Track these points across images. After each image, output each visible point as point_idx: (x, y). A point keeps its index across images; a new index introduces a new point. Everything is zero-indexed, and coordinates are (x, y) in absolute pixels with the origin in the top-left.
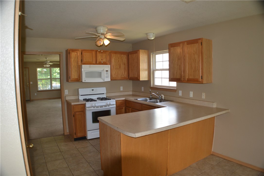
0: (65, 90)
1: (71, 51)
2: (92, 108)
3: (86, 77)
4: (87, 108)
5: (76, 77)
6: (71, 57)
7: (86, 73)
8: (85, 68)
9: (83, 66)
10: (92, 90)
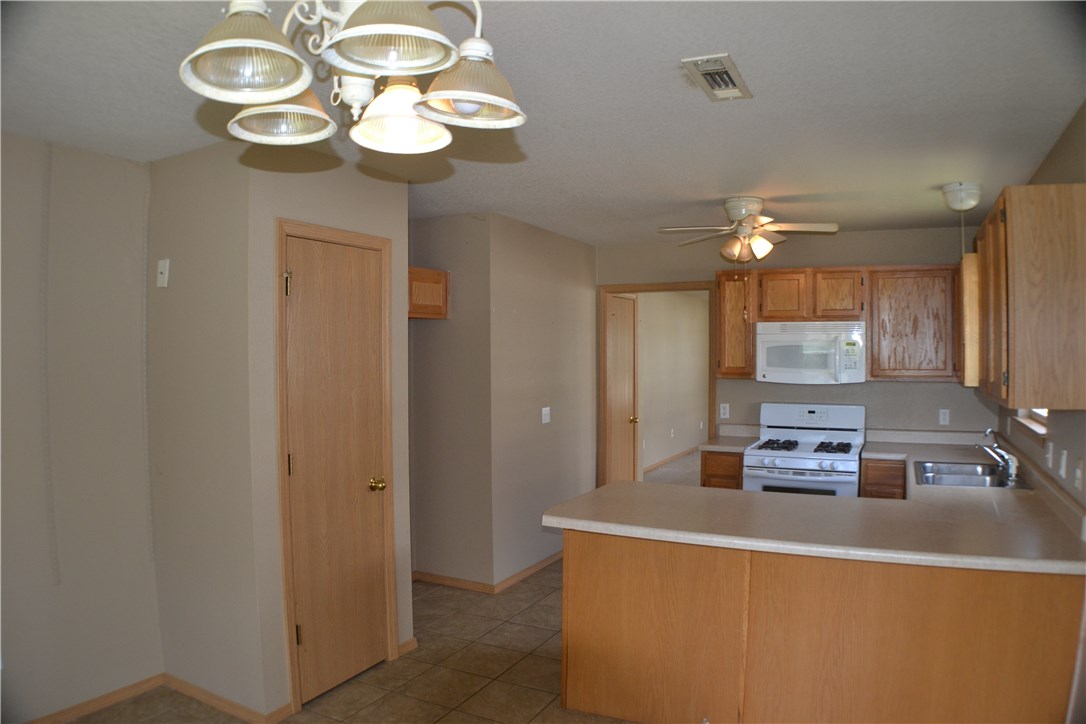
0: (722, 405)
1: (723, 279)
2: (764, 473)
3: (769, 364)
4: (745, 470)
5: (740, 363)
6: (724, 298)
7: (769, 350)
8: (769, 334)
9: (761, 326)
10: (810, 412)
